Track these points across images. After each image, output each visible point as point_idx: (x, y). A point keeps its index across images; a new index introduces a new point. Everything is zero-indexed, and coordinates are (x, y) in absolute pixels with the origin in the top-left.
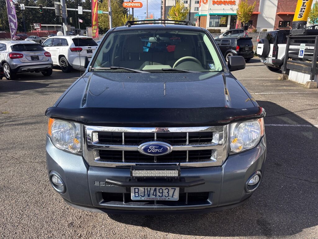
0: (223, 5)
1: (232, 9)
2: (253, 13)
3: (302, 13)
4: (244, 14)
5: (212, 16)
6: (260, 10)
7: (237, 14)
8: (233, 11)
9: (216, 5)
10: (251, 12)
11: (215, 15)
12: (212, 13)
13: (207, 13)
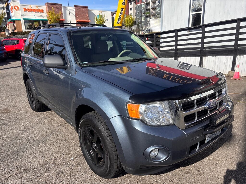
0: (33, 12)
1: (42, 16)
2: (60, 20)
3: (119, 21)
4: (54, 20)
5: (26, 21)
6: (64, 18)
7: (48, 20)
8: (43, 17)
9: (27, 12)
10: (59, 19)
11: (29, 20)
12: (25, 18)
13: (21, 18)
